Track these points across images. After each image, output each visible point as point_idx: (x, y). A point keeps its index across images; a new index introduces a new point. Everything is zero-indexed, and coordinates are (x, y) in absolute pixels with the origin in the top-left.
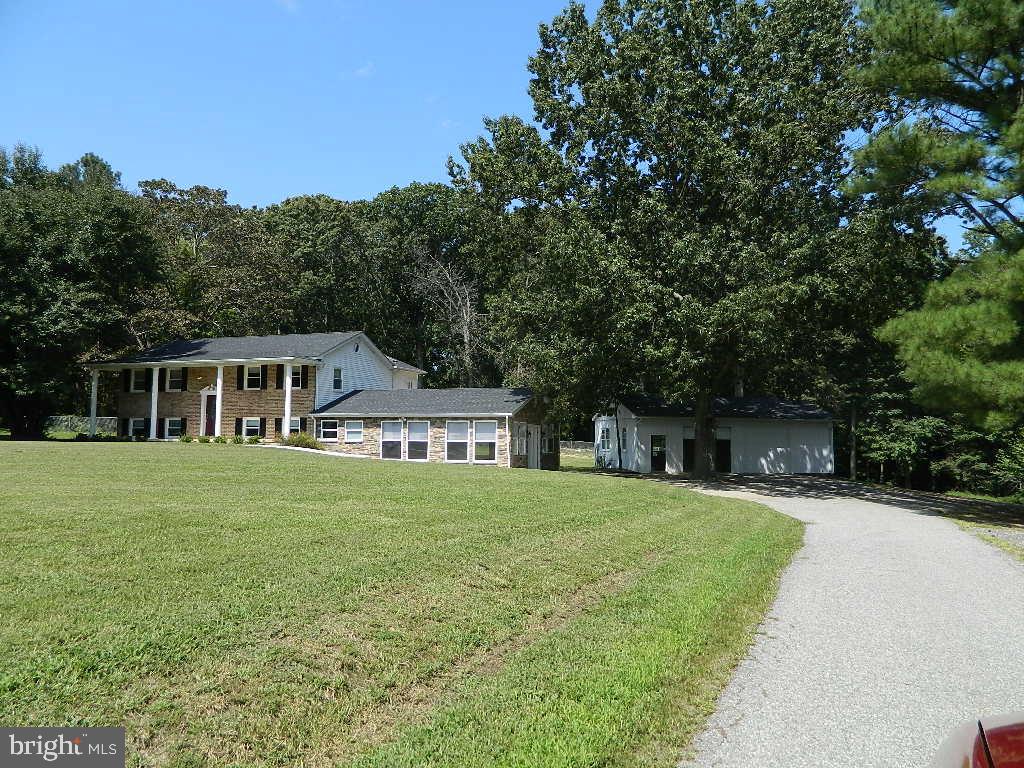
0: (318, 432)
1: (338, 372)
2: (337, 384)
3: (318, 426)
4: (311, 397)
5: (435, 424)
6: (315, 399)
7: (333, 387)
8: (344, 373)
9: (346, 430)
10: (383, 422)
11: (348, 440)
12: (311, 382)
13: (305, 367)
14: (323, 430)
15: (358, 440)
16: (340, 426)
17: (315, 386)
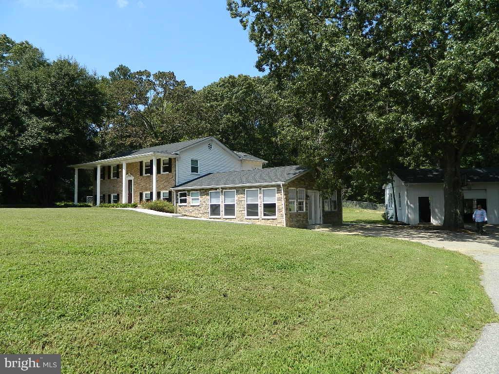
0: (177, 199)
1: (195, 162)
2: (194, 169)
3: (177, 195)
4: (174, 178)
5: (239, 192)
6: (176, 179)
7: (191, 171)
8: (200, 162)
9: (191, 198)
10: (210, 191)
11: (192, 204)
12: (173, 169)
13: (170, 159)
14: (180, 198)
15: (197, 204)
16: (188, 195)
17: (175, 171)
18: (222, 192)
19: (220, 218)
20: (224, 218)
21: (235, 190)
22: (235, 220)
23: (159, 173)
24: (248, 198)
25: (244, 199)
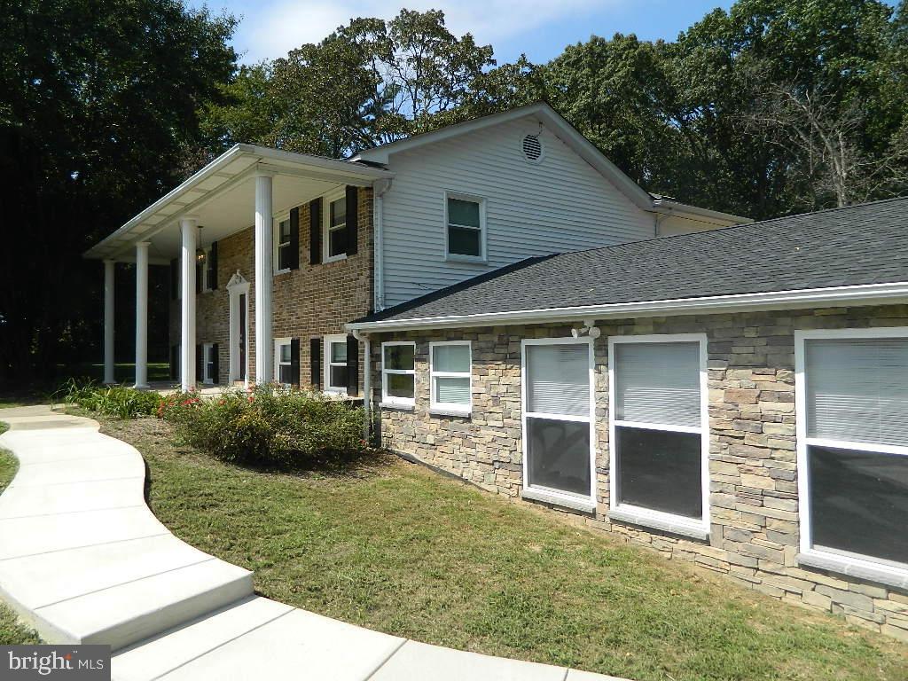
0: (376, 377)
1: (463, 211)
2: (463, 240)
3: (375, 358)
4: (364, 280)
5: (735, 350)
6: (372, 281)
7: (446, 248)
8: (490, 210)
9: (433, 374)
10: (525, 342)
11: (436, 407)
12: (362, 235)
13: (352, 192)
14: (385, 372)
15: (465, 408)
16: (418, 360)
17: (372, 244)
18: (601, 347)
19: (593, 515)
20: (614, 521)
21: (702, 339)
22: (702, 549)
23: (316, 258)
24: (827, 401)
25: (784, 407)
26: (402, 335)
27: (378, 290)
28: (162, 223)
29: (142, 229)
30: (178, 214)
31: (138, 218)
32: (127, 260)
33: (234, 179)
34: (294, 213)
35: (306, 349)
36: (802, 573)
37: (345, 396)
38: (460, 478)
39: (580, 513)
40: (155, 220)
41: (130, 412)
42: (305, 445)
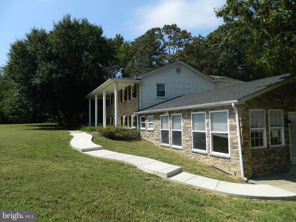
0: (139, 123)
1: (161, 87)
2: (161, 93)
3: (139, 119)
4: (137, 102)
5: (185, 116)
6: (139, 103)
7: (156, 95)
8: (167, 86)
9: (148, 122)
10: (161, 116)
11: (149, 129)
12: (137, 94)
13: (135, 85)
14: (141, 122)
15: (152, 129)
16: (146, 120)
17: (139, 96)
18: (170, 116)
19: (169, 147)
20: (172, 148)
21: (181, 114)
22: (181, 151)
23: (130, 99)
24: (196, 124)
25: (190, 125)
26: (143, 115)
27: (140, 105)
28: (100, 91)
29: (96, 92)
30: (102, 90)
31: (95, 90)
32: (93, 98)
33: (111, 84)
34: (126, 88)
35: (128, 118)
36: (192, 153)
37: (135, 128)
38: (152, 143)
39: (167, 147)
40: (98, 91)
41: (92, 130)
42: (121, 135)
